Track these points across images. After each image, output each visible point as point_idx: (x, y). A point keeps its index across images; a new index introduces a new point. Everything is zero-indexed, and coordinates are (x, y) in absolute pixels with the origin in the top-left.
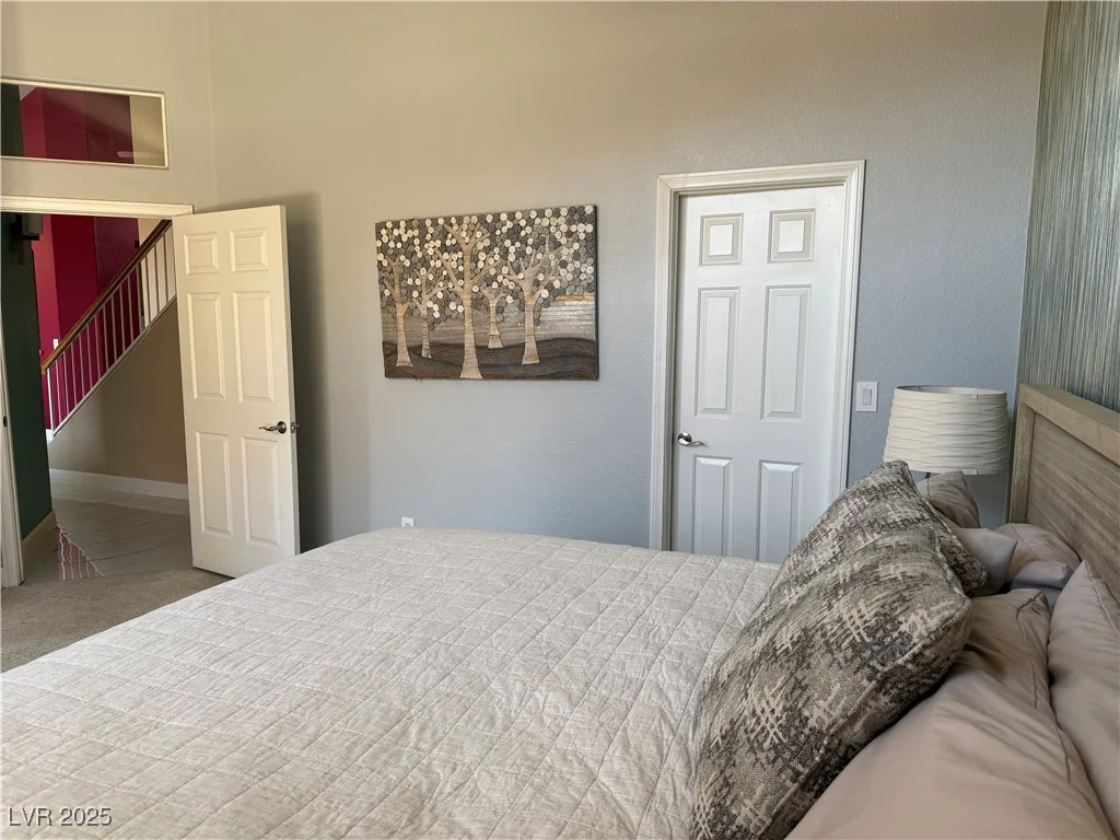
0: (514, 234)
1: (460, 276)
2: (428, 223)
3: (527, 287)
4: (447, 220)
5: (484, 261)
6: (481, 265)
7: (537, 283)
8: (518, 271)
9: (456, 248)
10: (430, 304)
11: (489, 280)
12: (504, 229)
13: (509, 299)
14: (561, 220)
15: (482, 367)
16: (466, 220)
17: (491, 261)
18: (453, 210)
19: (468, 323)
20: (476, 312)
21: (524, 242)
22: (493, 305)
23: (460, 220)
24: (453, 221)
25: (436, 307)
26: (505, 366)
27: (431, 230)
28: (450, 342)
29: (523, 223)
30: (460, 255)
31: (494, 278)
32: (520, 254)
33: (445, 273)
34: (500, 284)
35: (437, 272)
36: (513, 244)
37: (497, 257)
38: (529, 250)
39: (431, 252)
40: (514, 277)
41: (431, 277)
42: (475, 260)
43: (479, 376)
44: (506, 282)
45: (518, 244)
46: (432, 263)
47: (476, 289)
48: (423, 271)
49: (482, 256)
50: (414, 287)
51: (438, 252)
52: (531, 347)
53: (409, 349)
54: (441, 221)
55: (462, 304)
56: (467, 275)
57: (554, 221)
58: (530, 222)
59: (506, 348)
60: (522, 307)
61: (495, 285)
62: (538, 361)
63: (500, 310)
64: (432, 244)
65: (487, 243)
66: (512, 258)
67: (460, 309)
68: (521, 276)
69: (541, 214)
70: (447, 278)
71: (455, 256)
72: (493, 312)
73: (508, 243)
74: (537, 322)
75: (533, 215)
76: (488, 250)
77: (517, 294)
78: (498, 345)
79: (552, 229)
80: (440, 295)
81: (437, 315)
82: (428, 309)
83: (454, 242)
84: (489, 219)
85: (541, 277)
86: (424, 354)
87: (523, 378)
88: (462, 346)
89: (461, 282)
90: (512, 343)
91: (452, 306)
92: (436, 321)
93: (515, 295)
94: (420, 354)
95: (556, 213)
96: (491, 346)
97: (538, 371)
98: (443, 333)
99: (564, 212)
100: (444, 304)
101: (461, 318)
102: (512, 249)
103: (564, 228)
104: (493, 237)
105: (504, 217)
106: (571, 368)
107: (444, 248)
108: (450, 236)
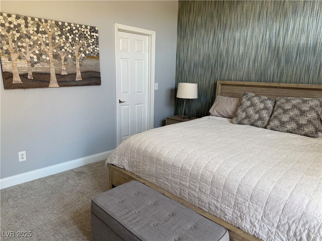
0: (71, 31)
1: (47, 45)
2: (29, 19)
3: (76, 52)
4: (40, 20)
5: (58, 40)
6: (57, 41)
7: (80, 51)
8: (72, 46)
9: (44, 33)
10: (32, 55)
11: (61, 48)
12: (67, 29)
13: (70, 56)
14: (88, 30)
15: (59, 82)
16: (49, 22)
17: (62, 41)
18: (43, 16)
19: (52, 64)
20: (55, 60)
21: (75, 35)
22: (63, 58)
23: (46, 21)
24: (43, 21)
25: (35, 57)
26: (69, 82)
27: (32, 22)
28: (43, 72)
29: (74, 28)
30: (47, 36)
31: (63, 47)
32: (73, 39)
33: (39, 42)
34: (66, 50)
35: (35, 43)
36: (70, 35)
37: (64, 39)
38: (77, 39)
39: (31, 32)
40: (71, 48)
41: (32, 43)
42: (54, 38)
43: (58, 86)
44: (68, 49)
45: (72, 36)
46: (32, 37)
47: (55, 51)
48: (27, 40)
49: (58, 38)
50: (22, 47)
51: (35, 33)
52: (79, 74)
53: (20, 75)
54: (37, 20)
55: (49, 56)
56: (50, 44)
57: (86, 30)
58: (77, 28)
59: (69, 75)
60: (74, 59)
61: (63, 50)
62: (82, 79)
63: (66, 60)
64: (32, 29)
65: (59, 33)
66: (70, 40)
67: (48, 58)
68: (74, 48)
69: (81, 26)
70: (40, 44)
71: (44, 36)
72: (63, 61)
73: (68, 34)
74: (80, 65)
75: (78, 26)
76: (60, 36)
78: (65, 73)
79: (85, 33)
80: (37, 52)
81: (36, 60)
82: (31, 57)
83: (43, 30)
84: (60, 24)
85: (82, 49)
86: (29, 77)
87: (77, 85)
88: (50, 74)
89: (48, 47)
90: (71, 73)
91: (44, 57)
92: (36, 63)
93: (72, 54)
94: (27, 78)
95: (86, 27)
96: (62, 74)
97: (82, 83)
98: (39, 68)
99: (89, 28)
100: (39, 56)
101: (48, 62)
102: (70, 37)
103: (89, 33)
104: (61, 30)
105: (66, 24)
106: (93, 81)
107: (38, 32)
108: (41, 27)
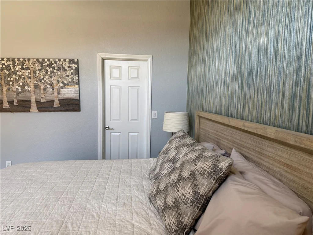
0: (50, 65)
1: (29, 78)
2: (16, 60)
3: (55, 83)
4: (24, 59)
5: (39, 74)
6: (37, 75)
7: (58, 81)
8: (51, 77)
9: (28, 69)
10: (17, 87)
11: (41, 80)
12: (46, 64)
13: (48, 86)
14: (67, 63)
15: (38, 108)
16: (31, 60)
17: (41, 74)
18: (26, 56)
19: (32, 93)
20: (35, 90)
21: (54, 68)
22: (42, 88)
23: (29, 60)
24: (26, 60)
25: (19, 88)
26: (47, 108)
27: (17, 62)
28: (24, 100)
29: (53, 62)
30: (29, 71)
31: (43, 79)
32: (52, 72)
33: (23, 77)
34: (45, 81)
35: (20, 77)
36: (50, 69)
37: (44, 73)
38: (55, 71)
39: (17, 69)
40: (50, 79)
41: (17, 78)
42: (35, 73)
43: (37, 111)
44: (47, 81)
45: (51, 69)
46: (18, 73)
47: (35, 82)
48: (14, 76)
49: (38, 72)
50: (11, 81)
51: (20, 69)
52: (57, 101)
53: (8, 102)
54: (21, 60)
55: (30, 87)
56: (32, 78)
57: (64, 63)
58: (56, 62)
59: (47, 102)
60: (53, 89)
61: (43, 81)
62: (59, 106)
63: (45, 89)
64: (18, 67)
65: (40, 68)
66: (49, 73)
67: (29, 89)
68: (53, 79)
69: (59, 60)
70: (24, 78)
71: (27, 71)
72: (42, 90)
73: (48, 68)
74: (59, 93)
75: (57, 60)
76: (40, 70)
77: (51, 84)
78: (45, 101)
79: (64, 65)
80: (21, 84)
81: (20, 90)
82: (16, 88)
83: (27, 66)
84: (40, 60)
85: (60, 80)
86: (14, 104)
87: (54, 111)
88: (30, 101)
89: (30, 80)
90: (50, 100)
91: (26, 88)
92: (20, 93)
94: (13, 104)
95: (65, 60)
96: (41, 101)
97: (60, 109)
98: (22, 97)
99: (67, 60)
100: (23, 87)
101: (30, 92)
102: (49, 70)
103: (68, 65)
104: (42, 66)
105: (46, 60)
106: (71, 108)
107: (22, 68)
108: (25, 64)
